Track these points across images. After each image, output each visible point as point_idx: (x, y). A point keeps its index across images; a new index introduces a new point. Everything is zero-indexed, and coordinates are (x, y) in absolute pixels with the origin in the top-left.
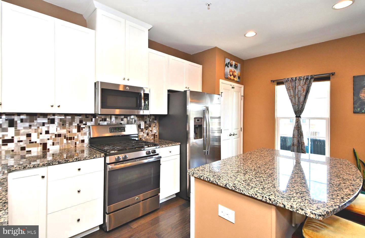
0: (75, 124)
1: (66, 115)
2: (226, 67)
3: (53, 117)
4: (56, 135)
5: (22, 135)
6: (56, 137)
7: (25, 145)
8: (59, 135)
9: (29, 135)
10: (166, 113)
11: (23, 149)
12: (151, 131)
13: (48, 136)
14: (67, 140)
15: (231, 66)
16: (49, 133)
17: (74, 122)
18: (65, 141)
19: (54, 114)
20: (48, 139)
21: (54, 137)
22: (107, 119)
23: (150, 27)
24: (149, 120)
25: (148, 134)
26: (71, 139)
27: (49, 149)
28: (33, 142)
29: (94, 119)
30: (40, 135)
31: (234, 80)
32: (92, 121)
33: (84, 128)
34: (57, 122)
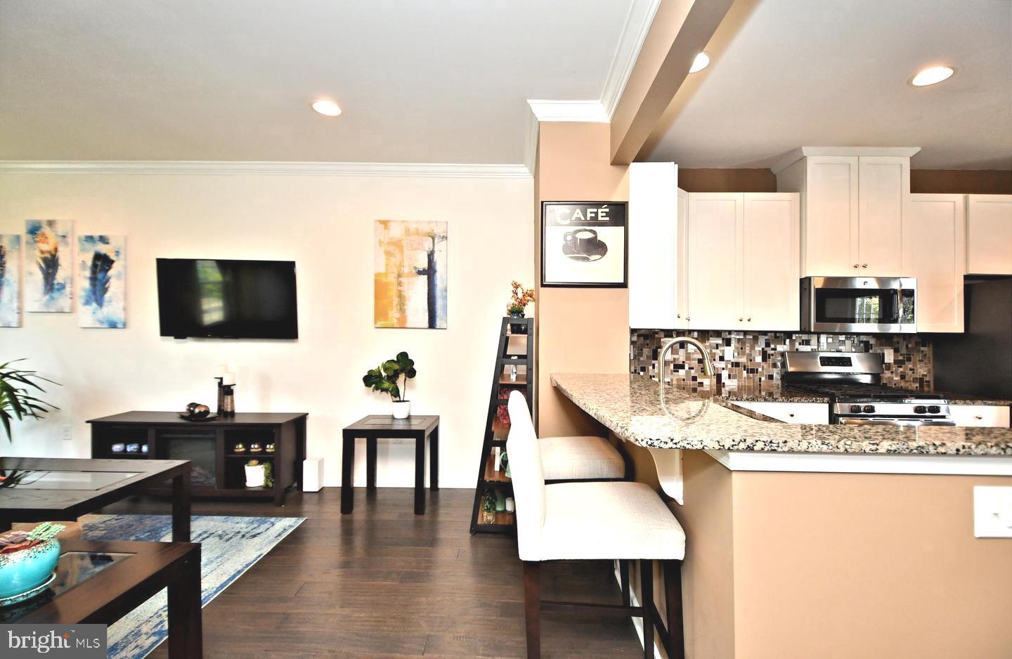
0: (758, 349)
1: (745, 333)
3: (728, 337)
4: (732, 363)
5: (694, 359)
6: (732, 366)
7: (696, 375)
8: (737, 365)
10: (959, 330)
11: (694, 379)
12: (911, 370)
13: (722, 364)
14: (747, 372)
16: (723, 360)
17: (756, 345)
18: (745, 372)
19: (730, 332)
20: (723, 369)
21: (730, 366)
22: (812, 342)
23: (914, 150)
24: (907, 346)
25: (903, 377)
26: (753, 371)
27: (724, 383)
29: (788, 340)
30: (714, 362)
32: (785, 344)
33: (772, 355)
34: (733, 343)
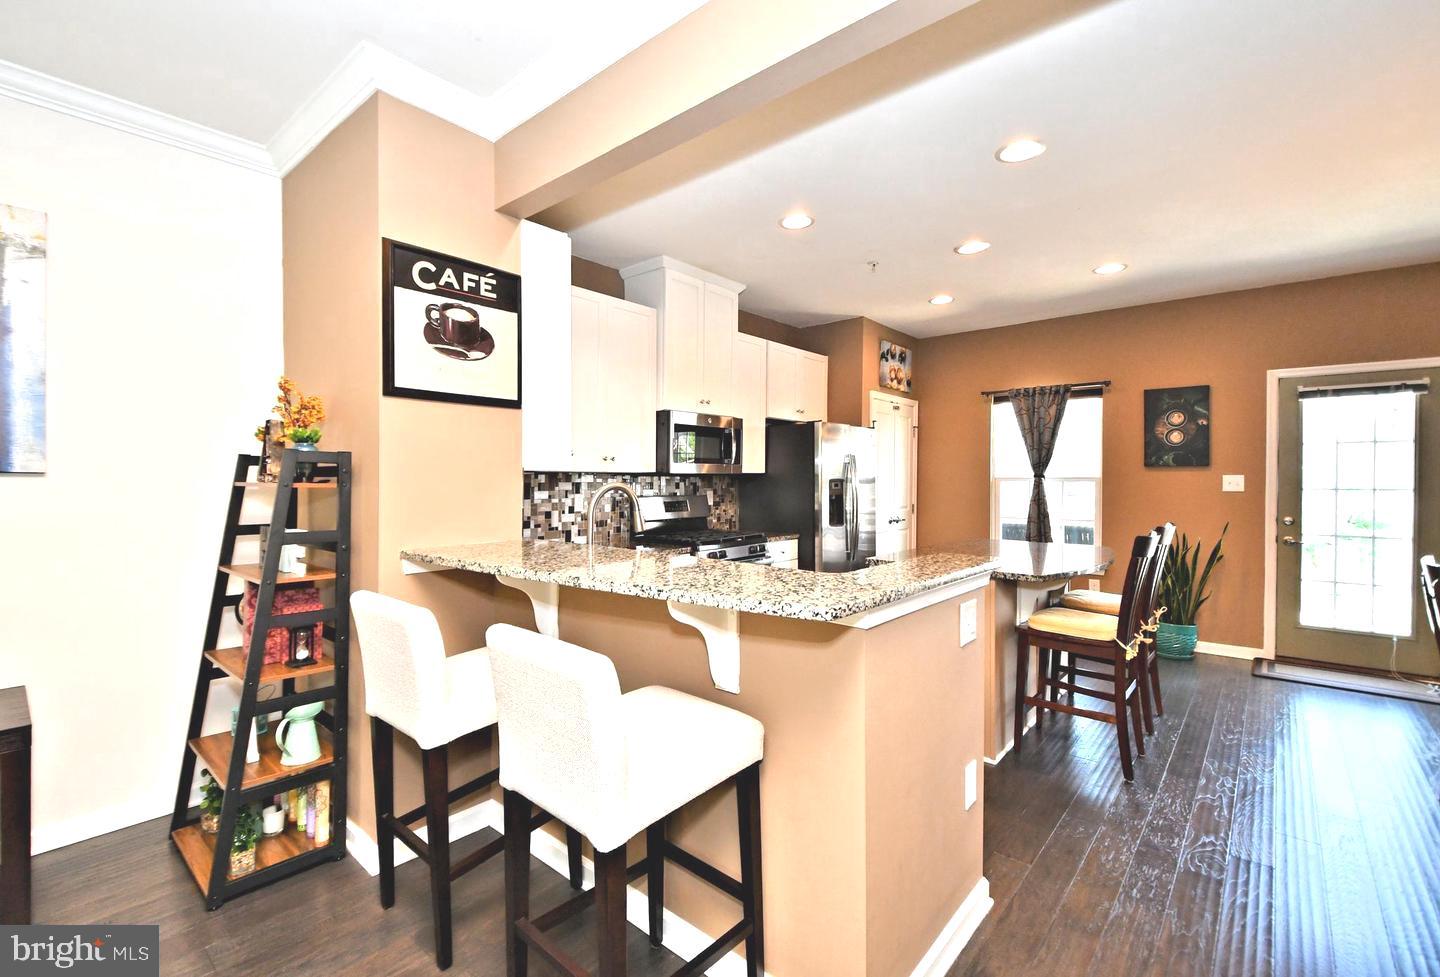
1: (595, 475)
2: (884, 362)
3: (578, 480)
4: (582, 515)
5: (541, 514)
6: (582, 519)
8: (586, 517)
9: (548, 515)
10: (762, 470)
12: (724, 511)
13: (572, 517)
15: (893, 357)
16: (573, 512)
19: (580, 475)
20: (573, 524)
21: (579, 519)
23: (742, 288)
24: (721, 487)
25: (719, 519)
28: (553, 529)
30: (562, 515)
31: (898, 390)
34: (584, 488)
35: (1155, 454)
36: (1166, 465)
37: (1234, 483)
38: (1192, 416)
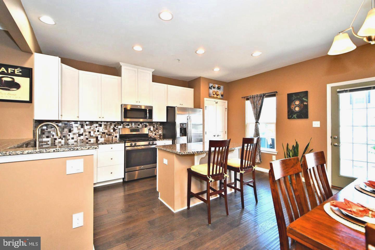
0: (112, 127)
1: (107, 122)
2: (210, 89)
3: (101, 123)
4: (102, 132)
5: (87, 132)
6: (102, 134)
7: (88, 137)
8: (104, 133)
9: (90, 132)
10: (166, 121)
11: (87, 139)
12: (157, 132)
13: (99, 133)
14: (108, 135)
15: (214, 88)
16: (99, 132)
18: (107, 136)
19: (101, 122)
20: (99, 135)
21: (101, 134)
22: (130, 125)
23: (153, 70)
24: (157, 126)
25: (155, 134)
26: (110, 135)
27: (99, 140)
28: (91, 136)
29: (122, 125)
30: (95, 133)
31: (213, 97)
33: (117, 129)
34: (103, 126)
35: (291, 114)
36: (294, 118)
37: (316, 124)
38: (302, 102)
